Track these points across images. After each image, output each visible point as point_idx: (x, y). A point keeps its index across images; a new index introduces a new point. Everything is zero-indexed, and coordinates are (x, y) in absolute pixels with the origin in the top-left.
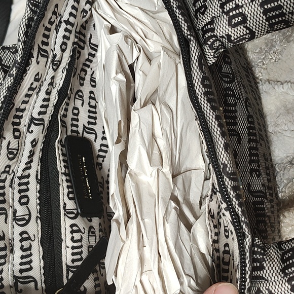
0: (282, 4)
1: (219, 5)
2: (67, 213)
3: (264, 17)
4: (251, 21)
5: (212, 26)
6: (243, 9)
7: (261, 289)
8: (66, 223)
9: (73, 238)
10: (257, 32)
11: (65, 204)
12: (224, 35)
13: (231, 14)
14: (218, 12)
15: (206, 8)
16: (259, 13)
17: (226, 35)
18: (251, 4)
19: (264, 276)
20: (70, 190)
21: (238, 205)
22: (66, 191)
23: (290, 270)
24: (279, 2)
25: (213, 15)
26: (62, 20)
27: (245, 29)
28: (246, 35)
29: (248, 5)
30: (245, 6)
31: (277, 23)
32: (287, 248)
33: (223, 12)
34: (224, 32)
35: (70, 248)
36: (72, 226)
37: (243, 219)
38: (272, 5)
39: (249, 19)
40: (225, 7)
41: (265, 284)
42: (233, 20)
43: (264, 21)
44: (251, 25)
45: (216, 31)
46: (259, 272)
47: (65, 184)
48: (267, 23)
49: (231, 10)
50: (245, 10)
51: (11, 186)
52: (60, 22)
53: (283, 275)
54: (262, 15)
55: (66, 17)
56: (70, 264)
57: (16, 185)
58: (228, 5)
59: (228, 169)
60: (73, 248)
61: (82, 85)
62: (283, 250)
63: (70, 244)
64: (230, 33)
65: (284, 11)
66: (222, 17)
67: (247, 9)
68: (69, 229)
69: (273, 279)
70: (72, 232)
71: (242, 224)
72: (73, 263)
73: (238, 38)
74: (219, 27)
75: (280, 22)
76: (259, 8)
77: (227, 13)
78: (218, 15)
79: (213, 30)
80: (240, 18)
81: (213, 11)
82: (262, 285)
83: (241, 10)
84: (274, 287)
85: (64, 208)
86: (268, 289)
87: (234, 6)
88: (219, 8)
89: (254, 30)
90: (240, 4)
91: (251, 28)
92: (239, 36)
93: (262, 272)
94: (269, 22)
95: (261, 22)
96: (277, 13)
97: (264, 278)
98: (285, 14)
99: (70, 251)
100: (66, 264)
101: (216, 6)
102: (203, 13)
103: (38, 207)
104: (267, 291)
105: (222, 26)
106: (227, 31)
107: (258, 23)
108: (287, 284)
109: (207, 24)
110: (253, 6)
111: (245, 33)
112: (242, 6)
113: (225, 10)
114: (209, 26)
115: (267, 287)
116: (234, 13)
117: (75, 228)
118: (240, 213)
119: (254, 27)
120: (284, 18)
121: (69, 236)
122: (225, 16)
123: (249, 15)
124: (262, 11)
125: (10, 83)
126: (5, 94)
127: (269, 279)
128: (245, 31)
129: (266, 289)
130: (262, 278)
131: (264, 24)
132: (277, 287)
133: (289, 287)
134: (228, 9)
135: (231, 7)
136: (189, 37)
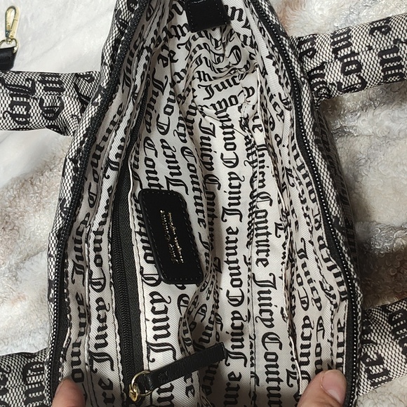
0: (401, 56)
1: (331, 50)
2: (146, 278)
3: (381, 68)
4: (366, 71)
5: (321, 72)
6: (359, 57)
7: (369, 354)
8: (144, 291)
9: (153, 309)
10: (369, 82)
11: (142, 268)
12: (335, 82)
13: (345, 61)
14: (330, 57)
15: (315, 51)
16: (376, 62)
17: (337, 83)
18: (368, 52)
19: (372, 339)
20: (147, 251)
21: (350, 261)
22: (142, 253)
23: (401, 331)
24: (399, 54)
25: (324, 60)
26: (144, 46)
27: (357, 78)
28: (357, 84)
29: (365, 53)
30: (361, 54)
31: (392, 75)
32: (395, 310)
33: (336, 58)
34: (335, 79)
35: (151, 322)
36: (152, 294)
37: (355, 277)
38: (391, 55)
39: (364, 68)
40: (339, 52)
41: (373, 349)
42: (347, 68)
43: (380, 71)
44: (365, 74)
45: (326, 77)
46: (366, 336)
47: (140, 245)
48: (382, 74)
49: (346, 57)
50: (362, 58)
51: (87, 242)
52: (143, 48)
53: (393, 337)
54: (378, 65)
55: (148, 43)
56: (152, 341)
57: (91, 241)
58: (342, 51)
59: (340, 223)
60: (155, 321)
61: (149, 131)
62: (390, 312)
63: (151, 316)
64: (341, 81)
65: (403, 63)
66: (335, 63)
67: (363, 57)
68: (149, 299)
69: (382, 341)
70: (153, 302)
71: (354, 282)
72: (156, 340)
73: (349, 86)
74: (330, 73)
75: (395, 75)
76: (377, 58)
77: (341, 59)
78: (330, 61)
79: (323, 76)
80: (354, 66)
81: (324, 56)
82: (369, 349)
83: (356, 58)
84: (383, 351)
85: (141, 273)
86: (377, 354)
87: (349, 53)
88: (331, 53)
89: (367, 80)
90: (356, 51)
91: (364, 77)
92: (350, 84)
93: (369, 335)
94: (385, 73)
95: (376, 72)
96: (395, 64)
97: (372, 342)
98: (403, 66)
99: (150, 325)
100: (146, 341)
101: (328, 51)
102: (311, 57)
103: (111, 271)
104: (375, 356)
105: (333, 72)
106: (339, 78)
107: (373, 73)
108: (398, 346)
109: (316, 69)
110: (370, 55)
111: (356, 82)
112: (358, 54)
113: (339, 56)
114: (318, 71)
115: (376, 351)
116: (349, 59)
117: (156, 297)
118: (352, 270)
119: (368, 77)
120: (400, 71)
121: (149, 306)
122: (339, 62)
123: (365, 64)
124: (379, 61)
125: (93, 113)
126: (87, 126)
127: (379, 342)
128: (357, 80)
129: (375, 353)
130: (370, 341)
131: (379, 75)
132: (387, 350)
133: (401, 349)
134: (342, 55)
135: (346, 54)
136: (303, 79)
